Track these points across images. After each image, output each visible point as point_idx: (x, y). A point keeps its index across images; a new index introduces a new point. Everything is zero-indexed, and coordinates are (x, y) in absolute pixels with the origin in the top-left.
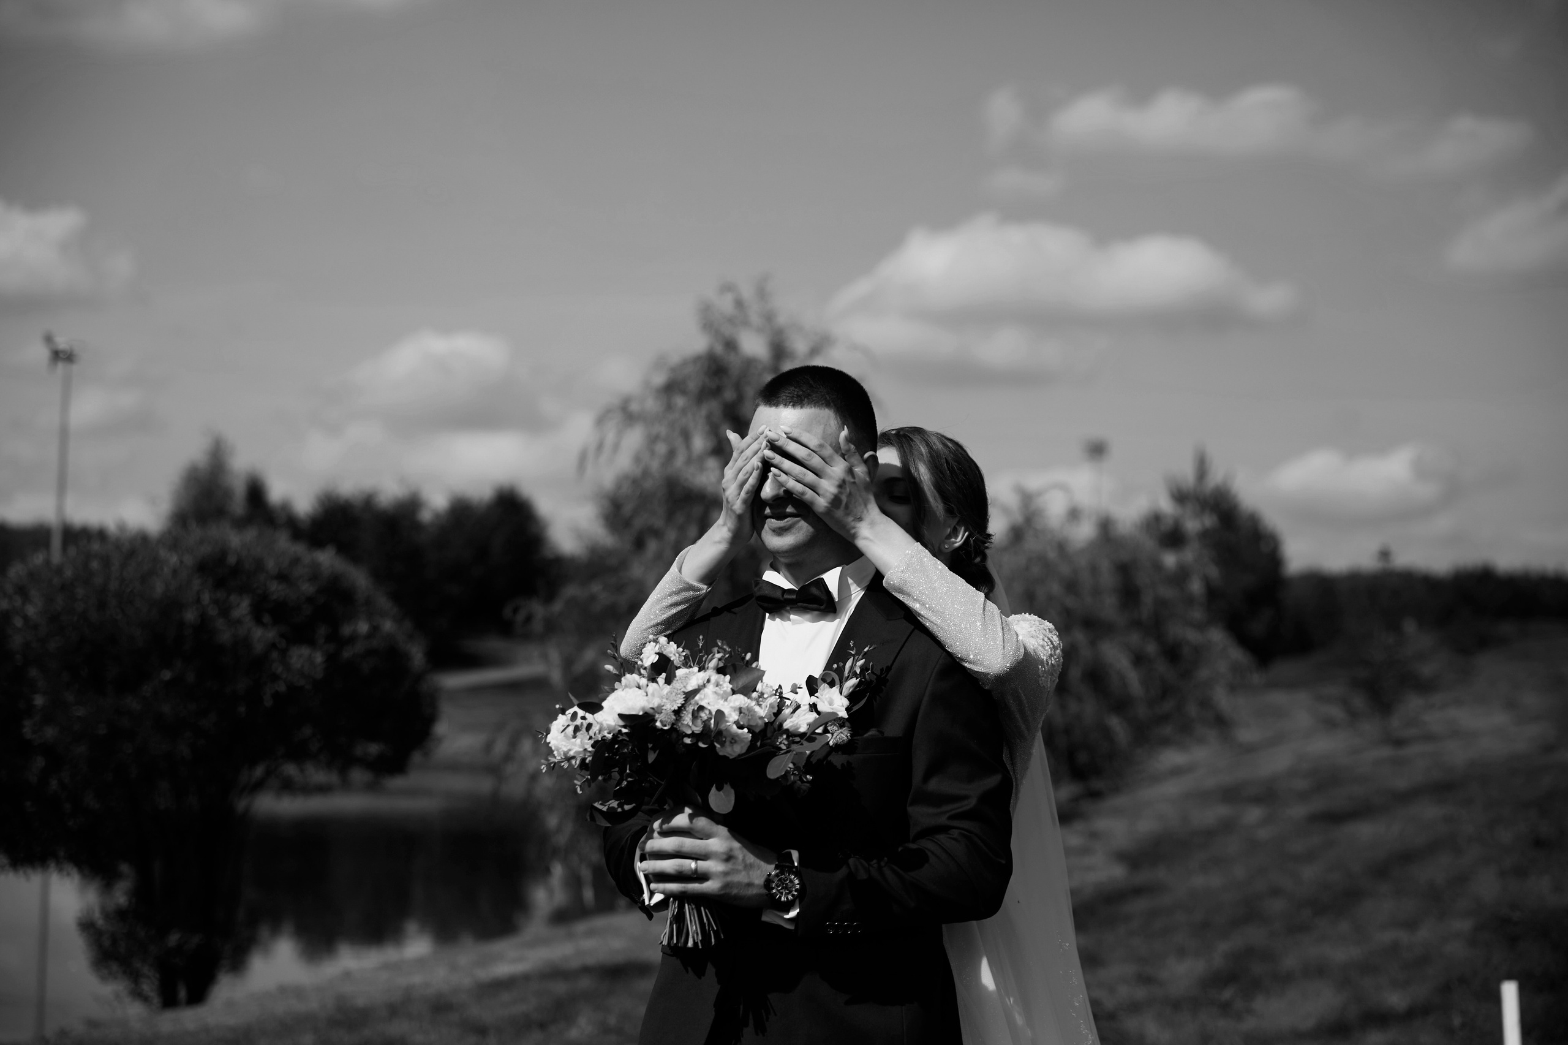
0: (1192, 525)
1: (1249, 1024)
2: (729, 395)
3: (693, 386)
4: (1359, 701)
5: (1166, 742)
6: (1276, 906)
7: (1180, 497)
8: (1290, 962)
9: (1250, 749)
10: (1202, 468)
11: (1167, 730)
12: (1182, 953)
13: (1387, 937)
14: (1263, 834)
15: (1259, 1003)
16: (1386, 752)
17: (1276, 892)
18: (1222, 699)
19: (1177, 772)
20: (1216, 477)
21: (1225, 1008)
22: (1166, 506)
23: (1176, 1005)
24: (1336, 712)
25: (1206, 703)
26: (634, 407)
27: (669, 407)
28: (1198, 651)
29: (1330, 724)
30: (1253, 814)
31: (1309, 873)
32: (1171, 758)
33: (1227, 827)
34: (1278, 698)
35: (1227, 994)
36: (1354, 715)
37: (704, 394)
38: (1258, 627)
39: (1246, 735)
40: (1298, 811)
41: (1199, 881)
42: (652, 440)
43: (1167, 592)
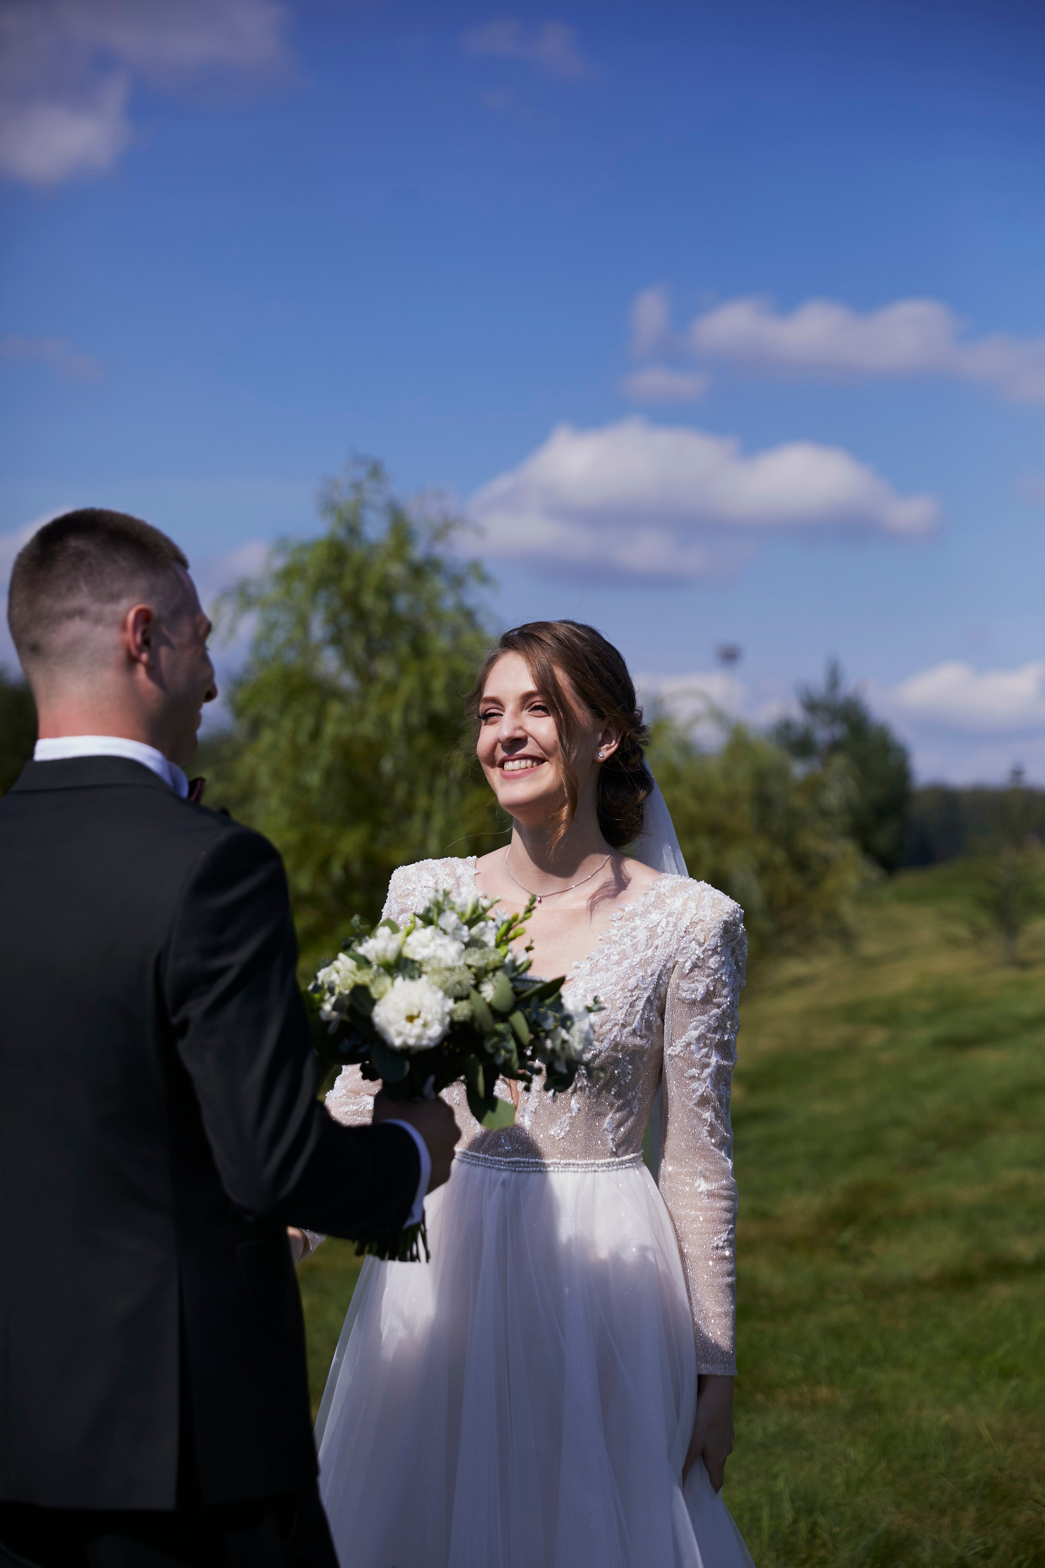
0: (823, 734)
1: (868, 1270)
2: (349, 583)
3: (312, 573)
4: (984, 920)
5: (789, 952)
6: (898, 1138)
7: (811, 706)
8: (911, 1200)
9: (872, 963)
10: (834, 678)
11: (789, 940)
12: (799, 1186)
13: (1013, 1176)
14: (887, 1057)
15: (879, 1246)
16: (1011, 974)
17: (898, 1122)
18: (847, 910)
19: (797, 983)
20: (849, 686)
21: (844, 1251)
22: (797, 714)
23: (791, 1245)
24: (961, 931)
25: (831, 915)
26: (252, 590)
27: (288, 592)
28: (826, 861)
29: (954, 943)
30: (876, 1036)
31: (933, 1102)
32: (793, 968)
33: (849, 1048)
34: (901, 912)
35: (847, 1236)
36: (979, 934)
37: (324, 582)
38: (884, 839)
39: (870, 947)
40: (923, 1034)
41: (819, 1107)
42: (271, 626)
43: (799, 802)
